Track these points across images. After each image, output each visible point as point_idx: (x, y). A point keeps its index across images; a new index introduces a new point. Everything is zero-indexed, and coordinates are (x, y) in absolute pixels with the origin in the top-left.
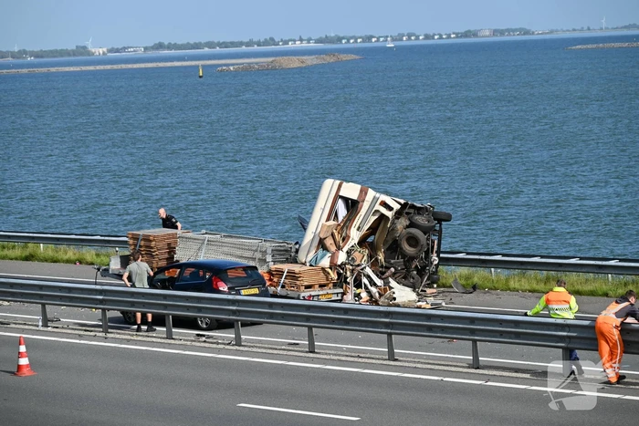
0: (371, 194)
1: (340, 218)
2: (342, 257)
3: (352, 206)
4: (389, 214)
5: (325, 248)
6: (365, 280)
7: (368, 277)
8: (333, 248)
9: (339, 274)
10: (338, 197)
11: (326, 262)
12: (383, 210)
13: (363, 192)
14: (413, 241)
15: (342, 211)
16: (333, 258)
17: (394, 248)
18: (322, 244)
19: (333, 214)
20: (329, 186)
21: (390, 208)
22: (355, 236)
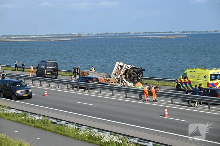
0: (125, 65)
1: (119, 69)
2: (119, 77)
3: (121, 67)
4: (129, 69)
5: (116, 75)
6: (123, 81)
7: (124, 81)
8: (117, 75)
9: (118, 80)
10: (119, 65)
11: (116, 78)
12: (127, 68)
13: (124, 64)
14: (134, 74)
15: (120, 68)
16: (117, 77)
17: (130, 76)
18: (115, 74)
19: (118, 68)
20: (117, 63)
21: (129, 68)
22: (122, 73)
